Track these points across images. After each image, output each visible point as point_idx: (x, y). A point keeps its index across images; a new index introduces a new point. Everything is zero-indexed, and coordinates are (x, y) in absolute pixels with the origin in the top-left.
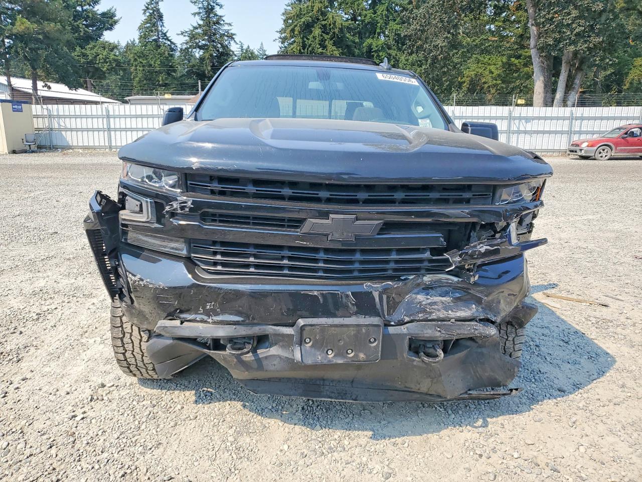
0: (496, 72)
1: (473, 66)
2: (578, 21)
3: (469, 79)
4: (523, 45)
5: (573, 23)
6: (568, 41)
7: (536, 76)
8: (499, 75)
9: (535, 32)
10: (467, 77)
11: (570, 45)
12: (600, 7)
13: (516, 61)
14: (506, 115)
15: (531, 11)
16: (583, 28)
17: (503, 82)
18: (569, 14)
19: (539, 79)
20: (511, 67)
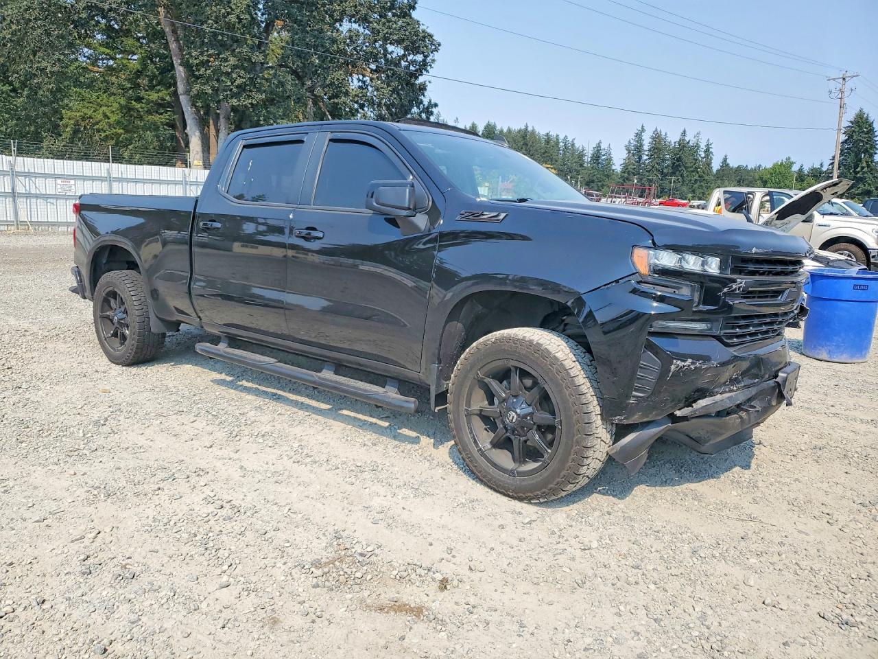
0: (113, 118)
1: (74, 104)
2: (238, 70)
3: (72, 122)
4: (138, 84)
5: (232, 72)
6: (228, 93)
7: (190, 130)
8: (118, 122)
9: (183, 74)
10: (70, 119)
11: (232, 97)
12: (261, 58)
13: (138, 106)
14: (179, 179)
15: (174, 47)
16: (245, 80)
17: (127, 131)
18: (226, 60)
19: (195, 135)
20: (132, 113)
